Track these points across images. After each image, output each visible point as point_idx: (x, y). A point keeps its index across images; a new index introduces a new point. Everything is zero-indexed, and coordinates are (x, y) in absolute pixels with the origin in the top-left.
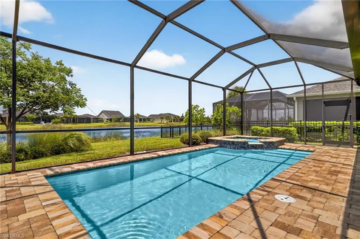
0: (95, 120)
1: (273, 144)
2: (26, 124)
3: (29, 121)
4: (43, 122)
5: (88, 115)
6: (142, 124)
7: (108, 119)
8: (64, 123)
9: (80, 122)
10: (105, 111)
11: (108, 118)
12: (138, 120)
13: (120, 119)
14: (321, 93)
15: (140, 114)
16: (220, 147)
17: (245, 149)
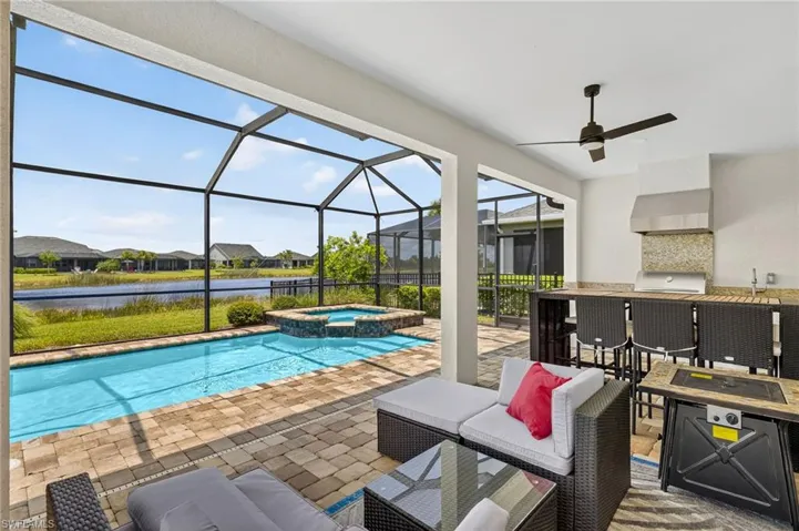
0: (196, 264)
1: (377, 327)
2: (39, 273)
3: (46, 267)
4: (77, 269)
5: (182, 252)
6: (297, 271)
7: (225, 262)
8: (125, 269)
9: (161, 269)
10: (218, 244)
11: (225, 259)
12: (291, 263)
13: (250, 261)
14: (534, 218)
15: (293, 250)
16: (282, 331)
17: (319, 336)
